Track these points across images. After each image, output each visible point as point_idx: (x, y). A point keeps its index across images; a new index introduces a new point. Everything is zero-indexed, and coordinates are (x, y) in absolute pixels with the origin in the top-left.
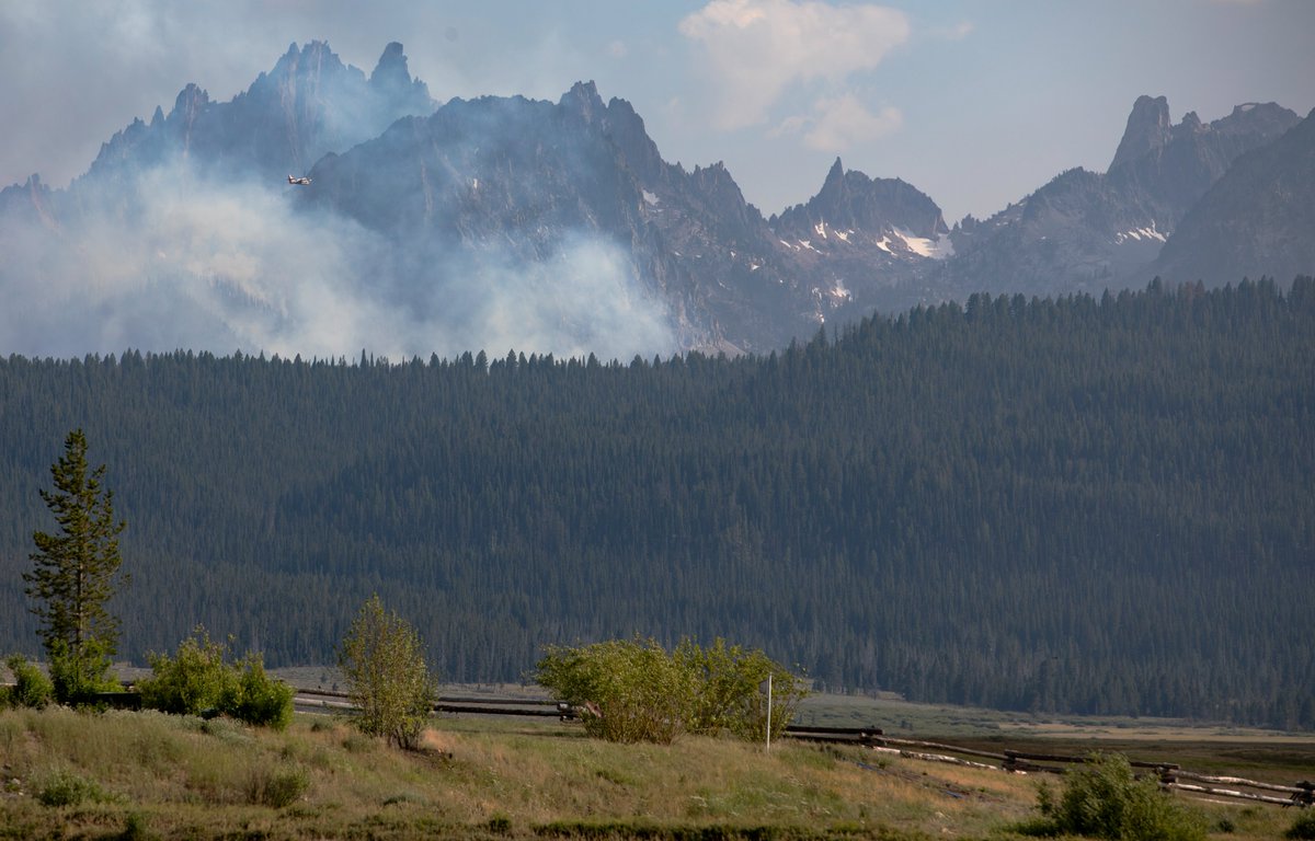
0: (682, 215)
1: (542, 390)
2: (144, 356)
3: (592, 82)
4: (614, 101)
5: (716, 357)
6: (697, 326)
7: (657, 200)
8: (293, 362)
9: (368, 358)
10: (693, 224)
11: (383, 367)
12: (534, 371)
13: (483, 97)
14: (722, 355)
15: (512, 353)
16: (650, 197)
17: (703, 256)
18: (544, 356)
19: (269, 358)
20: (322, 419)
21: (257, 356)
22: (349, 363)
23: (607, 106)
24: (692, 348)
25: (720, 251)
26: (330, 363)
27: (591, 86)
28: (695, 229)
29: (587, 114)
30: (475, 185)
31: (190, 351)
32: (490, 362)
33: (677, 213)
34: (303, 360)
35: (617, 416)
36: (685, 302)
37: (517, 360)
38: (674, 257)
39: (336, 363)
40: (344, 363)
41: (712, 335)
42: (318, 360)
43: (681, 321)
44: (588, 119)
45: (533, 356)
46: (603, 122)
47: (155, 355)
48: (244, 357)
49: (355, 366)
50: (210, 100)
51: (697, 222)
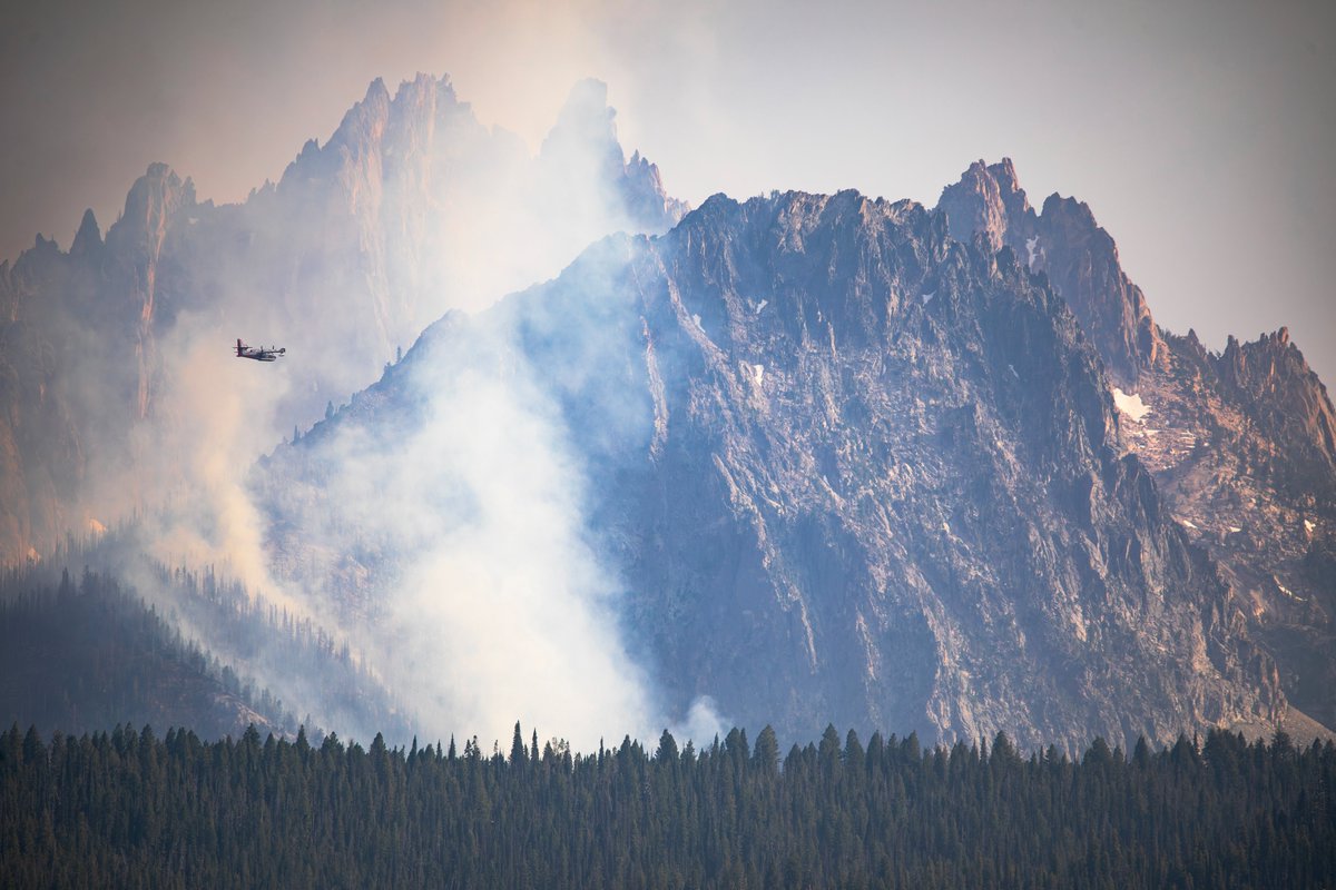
0: (1198, 442)
1: (895, 812)
2: (45, 740)
3: (1007, 163)
4: (1053, 201)
5: (1268, 743)
6: (1229, 676)
7: (1145, 410)
8: (367, 750)
9: (527, 741)
10: (1221, 461)
11: (557, 761)
12: (877, 770)
13: (775, 193)
14: (1281, 739)
15: (830, 733)
16: (1130, 405)
17: (1245, 529)
18: (899, 739)
19: (314, 745)
20: (426, 869)
21: (292, 738)
22: (487, 753)
23: (1038, 213)
24: (1223, 724)
25: (1281, 519)
26: (445, 753)
27: (1003, 171)
28: (1227, 472)
29: (996, 228)
30: (759, 379)
31: (147, 729)
32: (783, 752)
33: (1189, 438)
34: (389, 747)
35: (1054, 869)
36: (1206, 625)
37: (843, 746)
38: (1180, 530)
39: (460, 752)
40: (477, 752)
41: (1264, 698)
42: (422, 746)
43: (1197, 666)
44: (998, 242)
45: (875, 739)
46: (1031, 245)
47: (71, 739)
48: (263, 740)
49: (498, 758)
50: (200, 200)
51: (1231, 457)
